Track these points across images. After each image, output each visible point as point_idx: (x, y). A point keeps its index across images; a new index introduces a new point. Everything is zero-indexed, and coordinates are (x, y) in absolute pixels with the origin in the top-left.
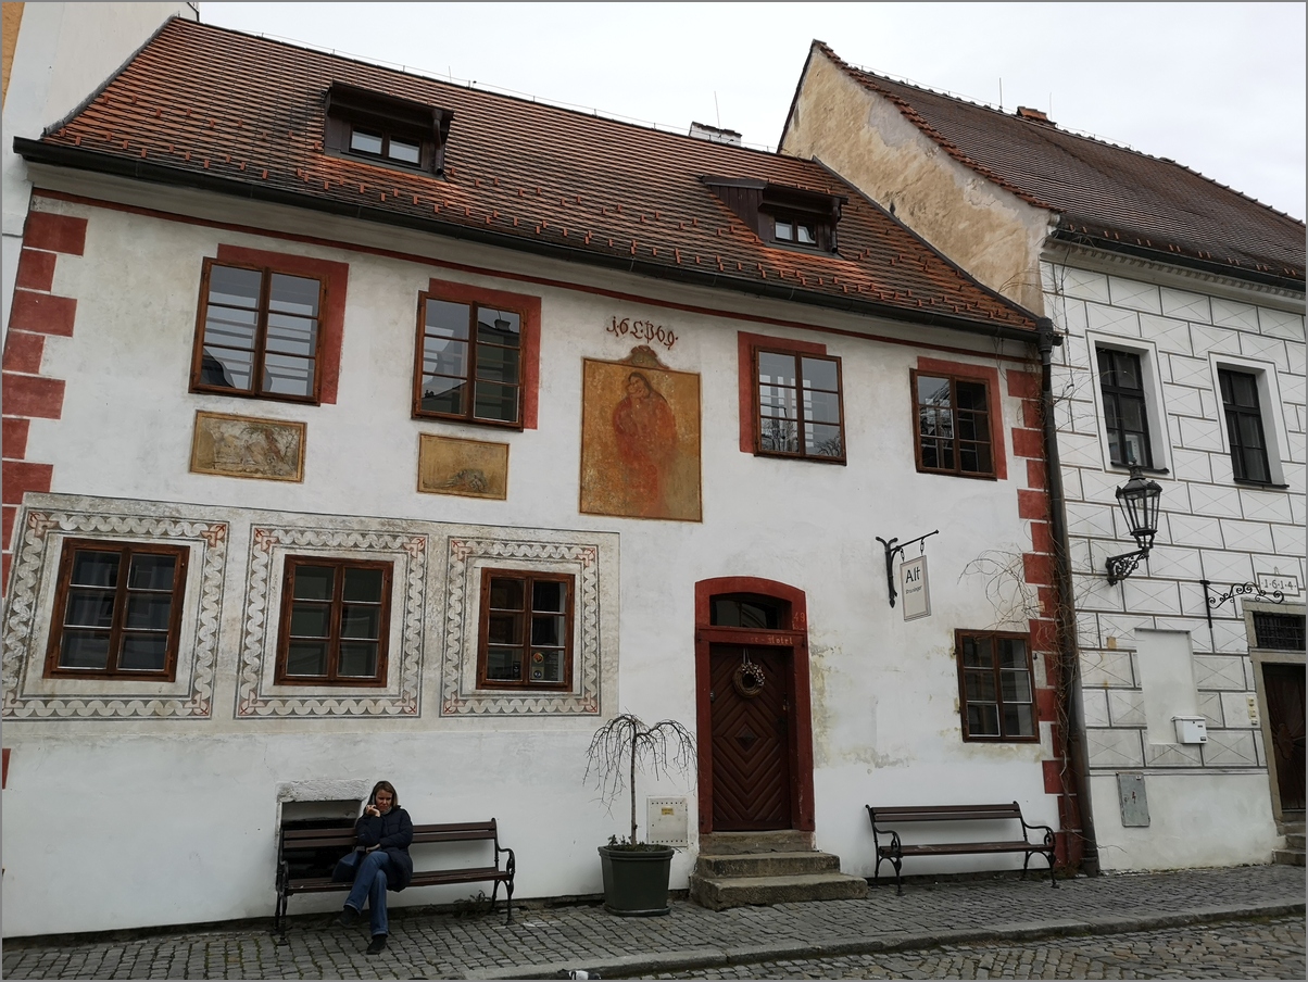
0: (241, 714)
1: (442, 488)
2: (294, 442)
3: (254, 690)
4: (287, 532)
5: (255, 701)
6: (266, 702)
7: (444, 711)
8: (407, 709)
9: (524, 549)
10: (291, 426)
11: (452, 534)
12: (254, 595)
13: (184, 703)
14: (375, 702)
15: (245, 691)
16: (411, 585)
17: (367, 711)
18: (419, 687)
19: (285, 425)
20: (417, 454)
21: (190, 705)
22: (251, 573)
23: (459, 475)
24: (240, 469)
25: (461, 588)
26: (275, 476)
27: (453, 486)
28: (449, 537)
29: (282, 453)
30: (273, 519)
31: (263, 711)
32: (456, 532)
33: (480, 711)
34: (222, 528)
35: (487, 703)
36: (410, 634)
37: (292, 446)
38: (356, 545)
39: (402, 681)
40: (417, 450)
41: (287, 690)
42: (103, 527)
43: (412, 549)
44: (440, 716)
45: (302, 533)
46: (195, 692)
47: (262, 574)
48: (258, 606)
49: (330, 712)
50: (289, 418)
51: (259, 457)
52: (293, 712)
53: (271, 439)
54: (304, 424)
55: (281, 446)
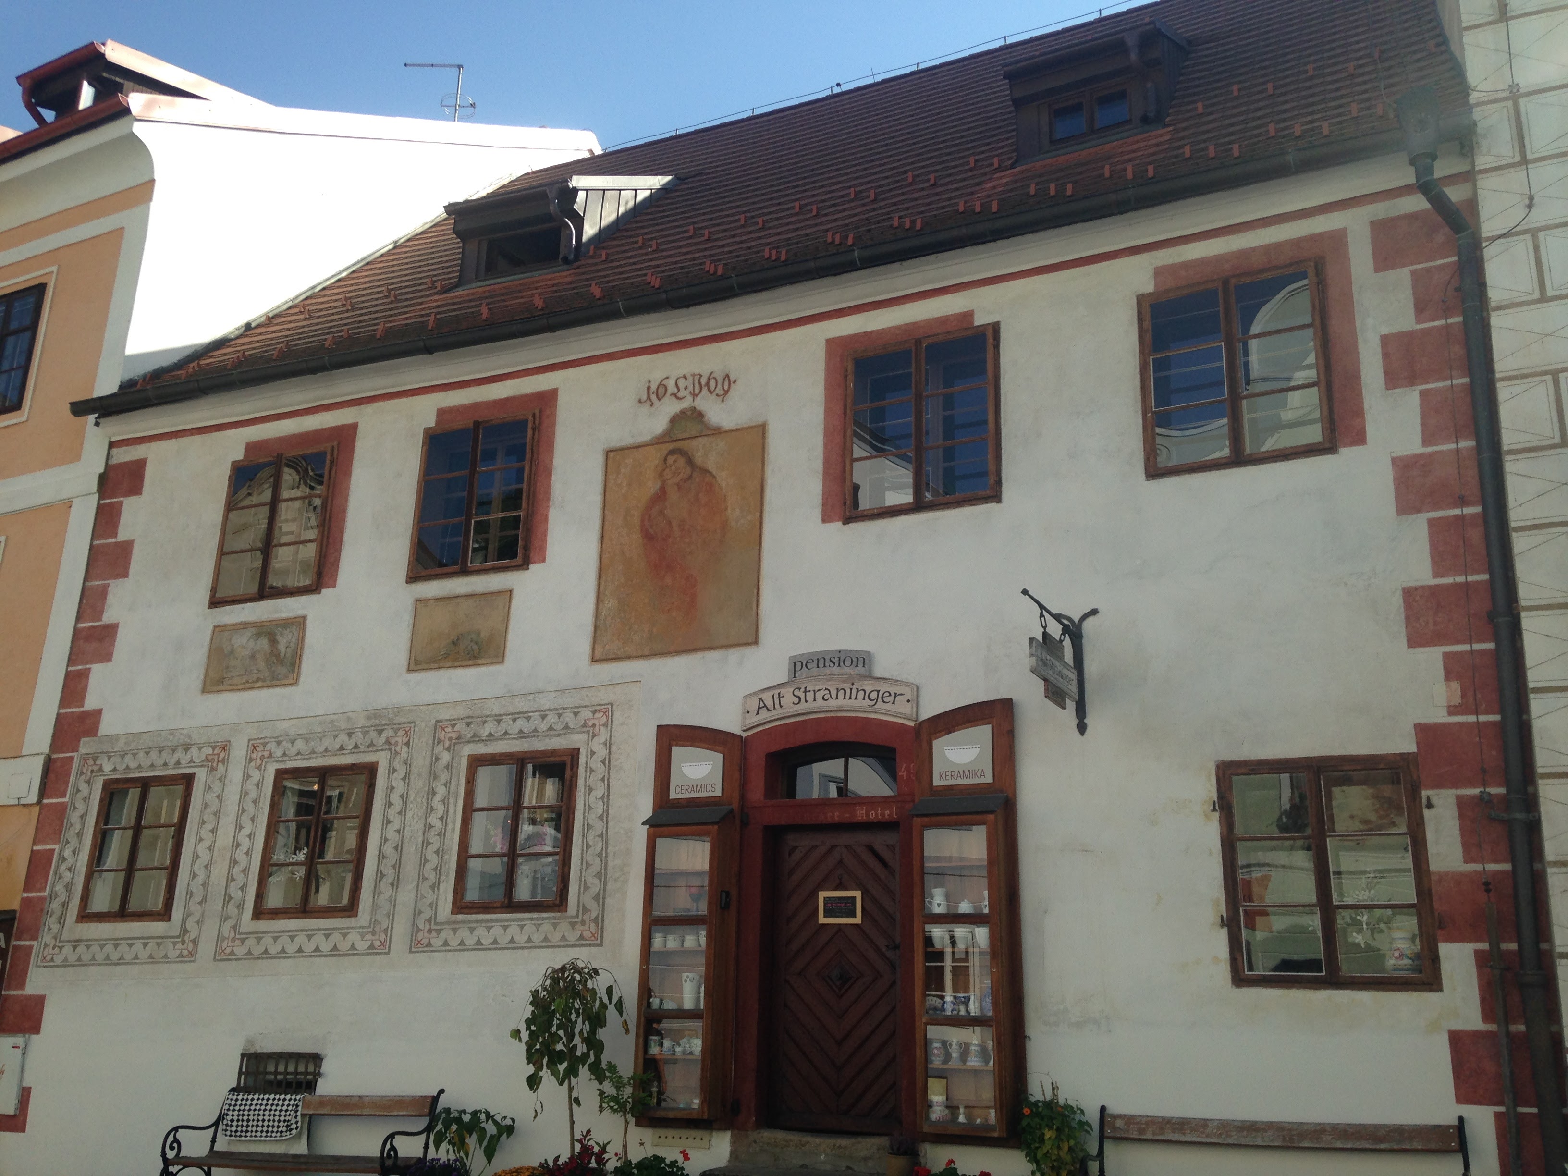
0: (222, 956)
1: (434, 662)
2: (294, 640)
3: (234, 927)
4: (279, 743)
5: (233, 940)
6: (243, 941)
7: (417, 946)
8: (377, 943)
9: (521, 723)
10: (292, 623)
11: (441, 718)
12: (245, 820)
13: (175, 944)
14: (345, 936)
15: (226, 928)
16: (392, 788)
17: (335, 948)
18: (391, 916)
19: (287, 623)
20: (411, 626)
21: (179, 946)
22: (244, 794)
23: (454, 643)
24: (244, 680)
25: (445, 785)
26: (274, 682)
27: (446, 656)
28: (437, 722)
29: (282, 655)
30: (268, 731)
31: (240, 951)
32: (445, 714)
33: (454, 943)
34: (224, 749)
35: (464, 933)
36: (388, 849)
37: (292, 645)
38: (342, 748)
39: (375, 907)
40: (411, 621)
41: (264, 925)
42: (133, 765)
43: (397, 743)
44: (411, 952)
45: (293, 742)
46: (185, 931)
47: (253, 795)
48: (246, 831)
49: (300, 950)
50: (291, 615)
51: (262, 664)
52: (266, 951)
53: (273, 642)
54: (304, 618)
55: (282, 648)
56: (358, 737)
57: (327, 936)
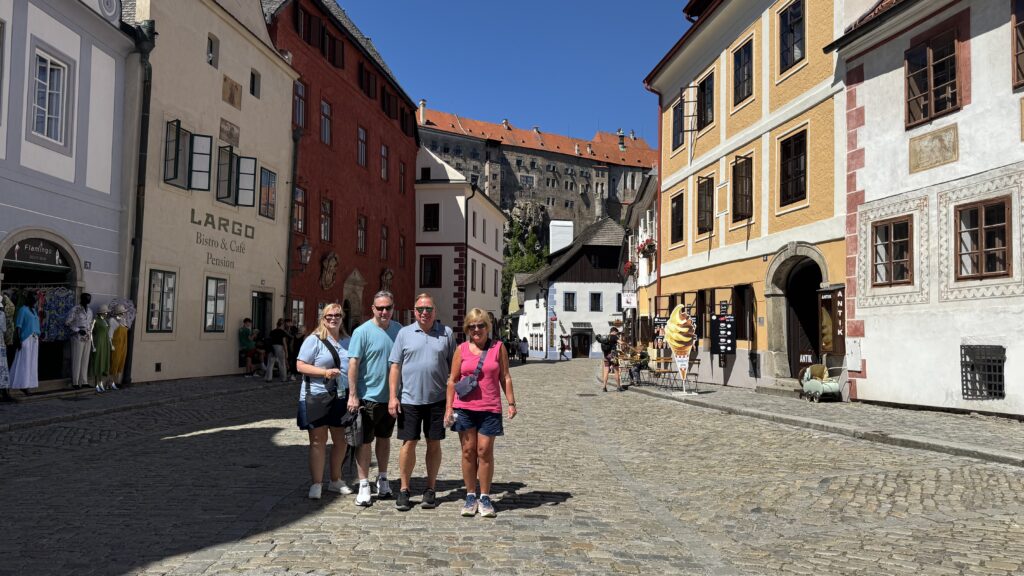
0: (943, 300)
2: (953, 137)
3: (946, 286)
4: (953, 192)
5: (947, 292)
6: (952, 292)
10: (950, 129)
12: (943, 233)
13: (918, 295)
14: (1007, 287)
15: (942, 287)
17: (1003, 294)
19: (947, 130)
20: (1020, 114)
21: (921, 296)
22: (940, 220)
24: (930, 164)
26: (945, 161)
29: (948, 146)
30: (946, 187)
31: (951, 297)
34: (925, 199)
37: (952, 140)
38: (989, 190)
40: (1019, 112)
41: (962, 284)
43: (1021, 182)
45: (961, 190)
46: (922, 289)
47: (944, 221)
48: (944, 239)
49: (983, 295)
50: (948, 124)
51: (938, 154)
52: (965, 297)
53: (941, 140)
54: (956, 124)
55: (946, 143)
56: (997, 182)
57: (997, 288)
